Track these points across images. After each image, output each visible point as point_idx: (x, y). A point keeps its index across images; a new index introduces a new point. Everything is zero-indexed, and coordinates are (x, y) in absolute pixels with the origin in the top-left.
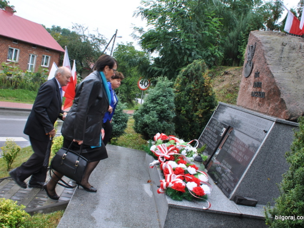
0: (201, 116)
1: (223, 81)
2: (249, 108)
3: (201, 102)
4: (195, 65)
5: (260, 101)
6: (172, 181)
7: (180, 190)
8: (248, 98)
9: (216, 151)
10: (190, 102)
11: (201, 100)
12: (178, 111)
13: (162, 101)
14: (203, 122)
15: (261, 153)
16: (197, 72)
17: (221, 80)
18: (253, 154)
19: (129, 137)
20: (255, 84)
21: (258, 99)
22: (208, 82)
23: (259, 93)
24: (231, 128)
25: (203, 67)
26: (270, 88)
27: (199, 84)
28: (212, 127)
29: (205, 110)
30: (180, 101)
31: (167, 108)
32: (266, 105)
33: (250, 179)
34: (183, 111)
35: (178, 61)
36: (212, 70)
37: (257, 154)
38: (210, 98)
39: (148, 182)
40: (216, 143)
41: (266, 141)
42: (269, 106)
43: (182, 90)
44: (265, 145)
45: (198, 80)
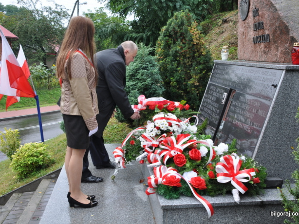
0: (197, 84)
1: (223, 32)
2: (253, 60)
3: (193, 66)
4: (176, 19)
5: (265, 47)
6: (163, 174)
7: (175, 185)
8: (250, 48)
9: (219, 124)
10: (179, 68)
11: (193, 63)
12: (167, 84)
13: (142, 75)
14: (201, 91)
15: (274, 115)
16: (181, 27)
17: (219, 32)
18: (265, 119)
19: (113, 129)
20: (255, 25)
21: (262, 45)
22: (198, 39)
23: (263, 36)
24: (233, 91)
25: (189, 19)
26: (274, 27)
27: (187, 42)
28: (210, 95)
29: (200, 75)
30: (166, 70)
31: (150, 82)
32: (273, 51)
33: (266, 153)
34: (173, 83)
35: (160, 20)
36: (207, 21)
37: (269, 118)
38: (204, 59)
39: (141, 182)
40: (218, 114)
41: (277, 98)
42: (278, 51)
43: (166, 56)
44: (277, 104)
45: (184, 38)
